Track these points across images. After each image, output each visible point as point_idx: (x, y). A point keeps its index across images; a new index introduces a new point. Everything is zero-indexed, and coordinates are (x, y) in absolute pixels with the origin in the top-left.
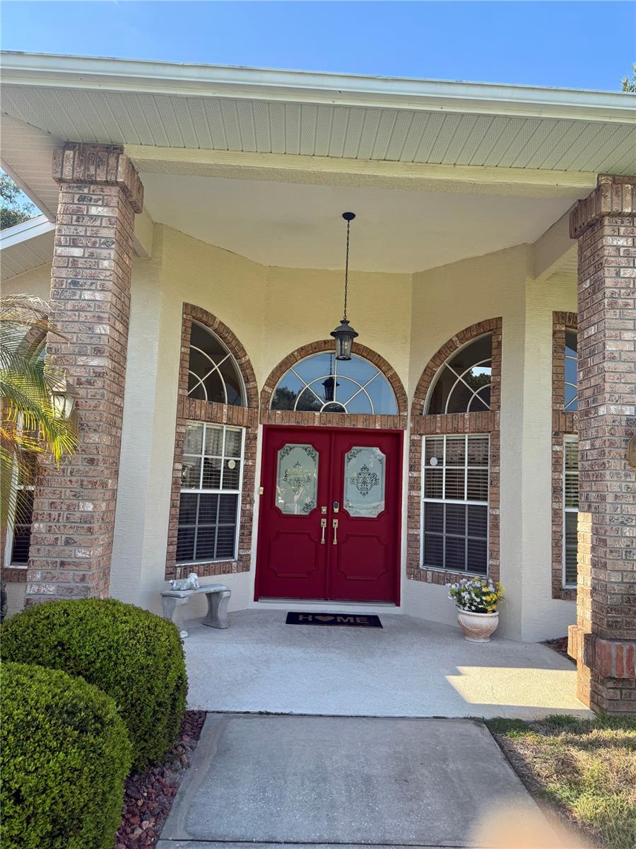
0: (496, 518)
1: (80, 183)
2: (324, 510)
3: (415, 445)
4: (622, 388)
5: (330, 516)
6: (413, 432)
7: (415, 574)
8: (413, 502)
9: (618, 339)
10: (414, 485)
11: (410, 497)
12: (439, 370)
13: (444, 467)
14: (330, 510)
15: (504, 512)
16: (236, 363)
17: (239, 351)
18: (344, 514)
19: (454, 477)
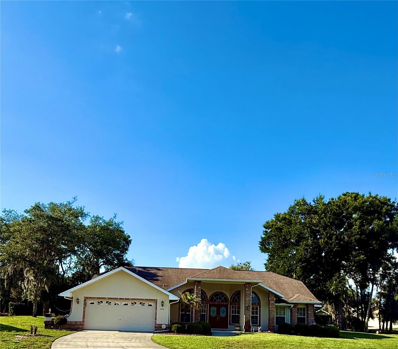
0: (240, 316)
1: (197, 285)
2: (217, 316)
3: (230, 307)
4: (247, 303)
5: (218, 317)
6: (230, 305)
7: (230, 324)
8: (230, 315)
9: (247, 298)
10: (230, 312)
11: (230, 314)
12: (233, 296)
13: (234, 310)
14: (218, 316)
15: (241, 315)
16: (205, 296)
17: (206, 294)
18: (220, 316)
19: (235, 311)
